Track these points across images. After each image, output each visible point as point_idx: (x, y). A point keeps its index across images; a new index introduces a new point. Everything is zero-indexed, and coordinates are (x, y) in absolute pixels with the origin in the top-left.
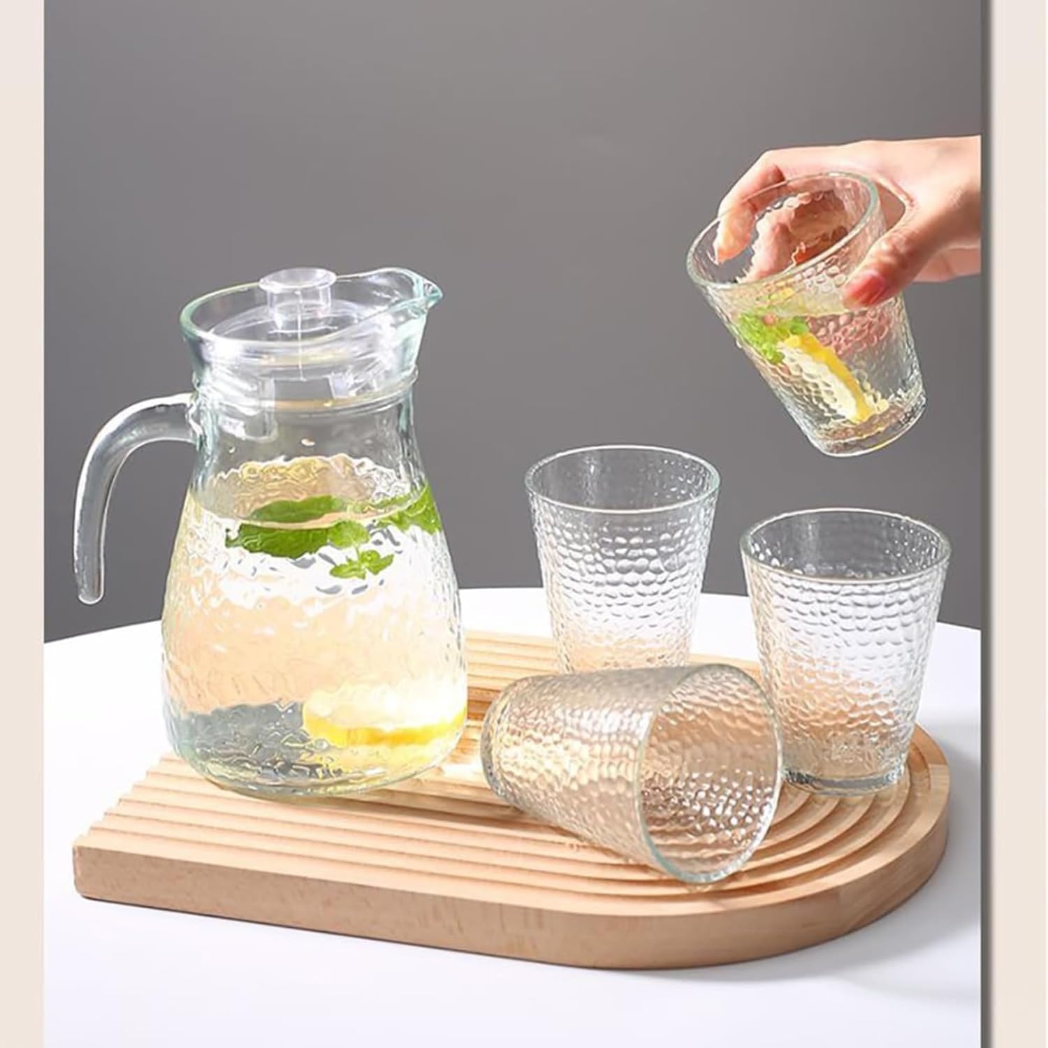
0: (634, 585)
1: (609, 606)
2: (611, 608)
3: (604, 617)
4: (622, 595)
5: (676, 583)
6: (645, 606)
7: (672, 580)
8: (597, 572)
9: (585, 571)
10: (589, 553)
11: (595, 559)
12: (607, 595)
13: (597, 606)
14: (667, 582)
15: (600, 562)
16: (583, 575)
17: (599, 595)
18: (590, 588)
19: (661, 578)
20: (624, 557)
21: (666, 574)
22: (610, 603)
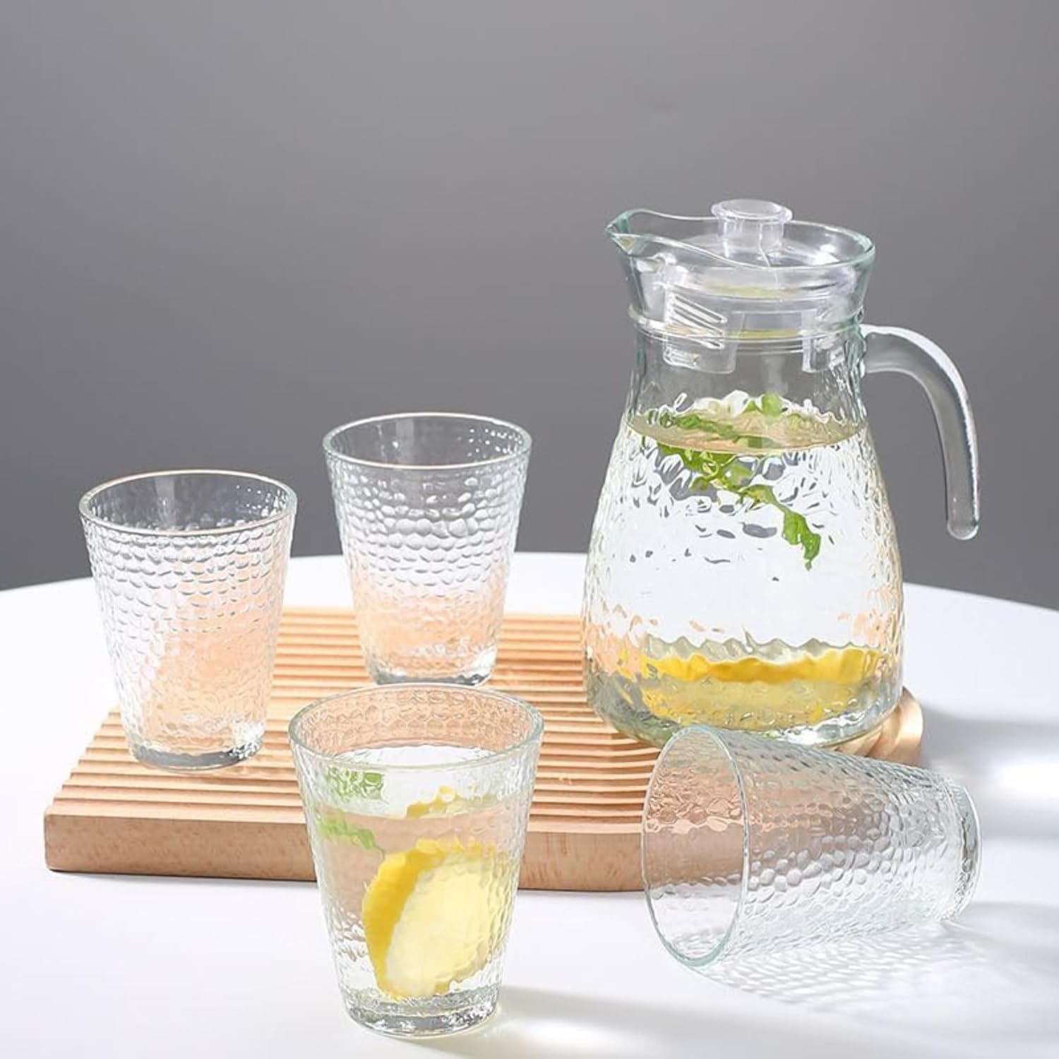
0: (416, 548)
1: (393, 570)
2: (394, 572)
3: (388, 582)
4: (405, 559)
5: (466, 551)
6: (430, 573)
7: (460, 548)
8: (380, 532)
9: (368, 532)
10: (371, 510)
11: (377, 518)
12: (390, 558)
13: (382, 570)
14: (454, 549)
15: (382, 521)
16: (366, 535)
17: (382, 558)
18: (374, 549)
19: (446, 543)
20: (405, 516)
21: (452, 539)
22: (393, 567)
